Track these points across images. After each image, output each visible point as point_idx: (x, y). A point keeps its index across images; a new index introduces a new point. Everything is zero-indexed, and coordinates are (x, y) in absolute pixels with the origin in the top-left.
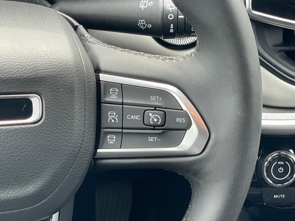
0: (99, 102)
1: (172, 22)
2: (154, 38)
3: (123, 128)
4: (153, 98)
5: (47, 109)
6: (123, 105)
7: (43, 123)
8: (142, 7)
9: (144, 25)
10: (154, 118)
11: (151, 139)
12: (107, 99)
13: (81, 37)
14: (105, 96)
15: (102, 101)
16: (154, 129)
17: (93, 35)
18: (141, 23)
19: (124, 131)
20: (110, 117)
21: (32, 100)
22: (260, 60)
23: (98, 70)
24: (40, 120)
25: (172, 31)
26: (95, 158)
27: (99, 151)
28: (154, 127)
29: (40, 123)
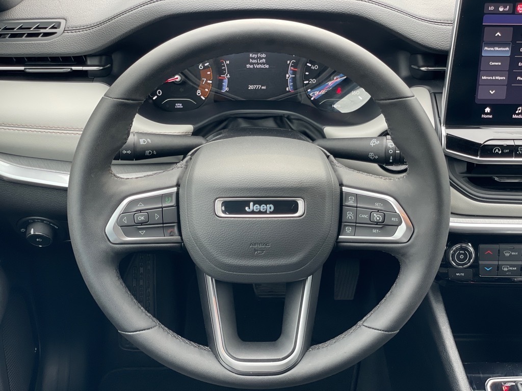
0: (341, 205)
1: (391, 155)
2: (379, 165)
3: (356, 223)
4: (377, 204)
5: (308, 208)
6: (357, 207)
7: (305, 217)
8: (372, 144)
9: (373, 157)
10: (377, 217)
11: (374, 231)
12: (347, 204)
13: (331, 162)
14: (345, 202)
15: (344, 205)
16: (377, 224)
17: (339, 162)
18: (371, 155)
19: (357, 225)
20: (348, 215)
21: (298, 202)
22: (450, 182)
23: (341, 185)
24: (303, 215)
25: (391, 161)
26: (337, 241)
27: (340, 237)
28: (377, 223)
29: (303, 217)
